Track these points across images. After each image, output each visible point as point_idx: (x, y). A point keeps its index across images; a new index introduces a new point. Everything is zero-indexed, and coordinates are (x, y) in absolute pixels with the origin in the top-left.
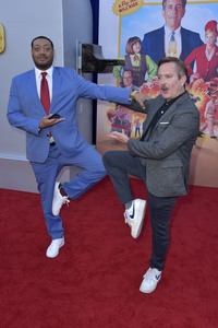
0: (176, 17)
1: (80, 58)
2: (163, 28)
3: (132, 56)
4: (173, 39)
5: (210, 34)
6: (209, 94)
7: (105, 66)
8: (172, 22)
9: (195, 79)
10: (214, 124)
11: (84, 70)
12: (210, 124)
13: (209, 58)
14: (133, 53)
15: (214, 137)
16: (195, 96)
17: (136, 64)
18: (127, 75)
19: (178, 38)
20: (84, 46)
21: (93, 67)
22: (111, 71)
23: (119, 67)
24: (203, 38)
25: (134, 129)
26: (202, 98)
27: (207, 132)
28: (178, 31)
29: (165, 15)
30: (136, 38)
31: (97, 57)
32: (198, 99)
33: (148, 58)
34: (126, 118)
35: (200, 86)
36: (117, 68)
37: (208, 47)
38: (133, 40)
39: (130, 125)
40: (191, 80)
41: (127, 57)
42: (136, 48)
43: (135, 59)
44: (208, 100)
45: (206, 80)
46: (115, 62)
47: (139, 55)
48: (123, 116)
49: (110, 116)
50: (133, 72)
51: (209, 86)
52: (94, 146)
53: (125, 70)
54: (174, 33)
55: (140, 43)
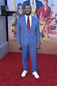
3: (19, 10)
4: (33, 4)
5: (45, 2)
6: (46, 22)
7: (10, 13)
9: (41, 18)
10: (48, 32)
11: (2, 15)
12: (47, 33)
13: (46, 10)
14: (20, 9)
15: (49, 37)
16: (42, 23)
17: (21, 12)
19: (35, 3)
20: (2, 6)
21: (5, 14)
22: (12, 16)
23: (15, 14)
24: (43, 3)
26: (44, 24)
27: (46, 35)
28: (35, 1)
30: (20, 3)
31: (7, 10)
32: (43, 24)
35: (43, 19)
36: (14, 14)
37: (45, 6)
38: (19, 4)
40: (40, 18)
41: (18, 10)
42: (21, 7)
43: (20, 11)
44: (46, 25)
45: (45, 18)
46: (13, 12)
47: (22, 10)
49: (13, 31)
50: (20, 16)
51: (46, 20)
52: (8, 42)
53: (17, 15)
54: (33, 2)
55: (22, 5)
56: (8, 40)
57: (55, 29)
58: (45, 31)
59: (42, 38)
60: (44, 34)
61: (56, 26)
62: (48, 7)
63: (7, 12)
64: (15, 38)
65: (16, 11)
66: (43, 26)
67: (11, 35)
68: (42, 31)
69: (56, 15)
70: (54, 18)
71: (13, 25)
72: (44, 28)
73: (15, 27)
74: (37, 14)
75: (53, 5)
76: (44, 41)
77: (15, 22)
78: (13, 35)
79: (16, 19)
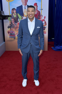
0: (25, 2)
2: (22, 5)
3: (14, 14)
4: (25, 8)
7: (6, 17)
8: (24, 3)
14: (14, 13)
17: (15, 16)
18: (12, 20)
22: (8, 19)
23: (10, 18)
25: (16, 36)
29: (22, 1)
30: (14, 8)
31: (3, 15)
33: (18, 14)
34: (13, 33)
36: (9, 18)
38: (13, 9)
39: (15, 35)
42: (15, 11)
43: (14, 15)
46: (8, 16)
47: (16, 14)
48: (13, 32)
49: (8, 32)
50: (14, 19)
52: (4, 42)
54: (25, 7)
55: (16, 10)
56: (4, 41)
57: (44, 29)
61: (45, 27)
62: (38, 11)
63: (3, 16)
64: (11, 39)
65: (11, 15)
67: (7, 36)
69: (45, 17)
70: (44, 20)
71: (9, 27)
73: (10, 29)
75: (42, 10)
78: (9, 36)
79: (11, 22)
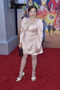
1: (10, 3)
9: (52, 10)
11: (12, 8)
12: (58, 26)
16: (53, 16)
21: (15, 7)
26: (55, 17)
27: (57, 29)
32: (54, 17)
35: (54, 12)
40: (51, 10)
41: (27, 3)
44: (57, 17)
45: (56, 10)
51: (57, 12)
53: (27, 8)
58: (56, 24)
59: (53, 32)
60: (55, 27)
66: (54, 19)
68: (53, 24)
72: (55, 21)
74: (48, 6)
76: (55, 35)
77: (25, 15)
